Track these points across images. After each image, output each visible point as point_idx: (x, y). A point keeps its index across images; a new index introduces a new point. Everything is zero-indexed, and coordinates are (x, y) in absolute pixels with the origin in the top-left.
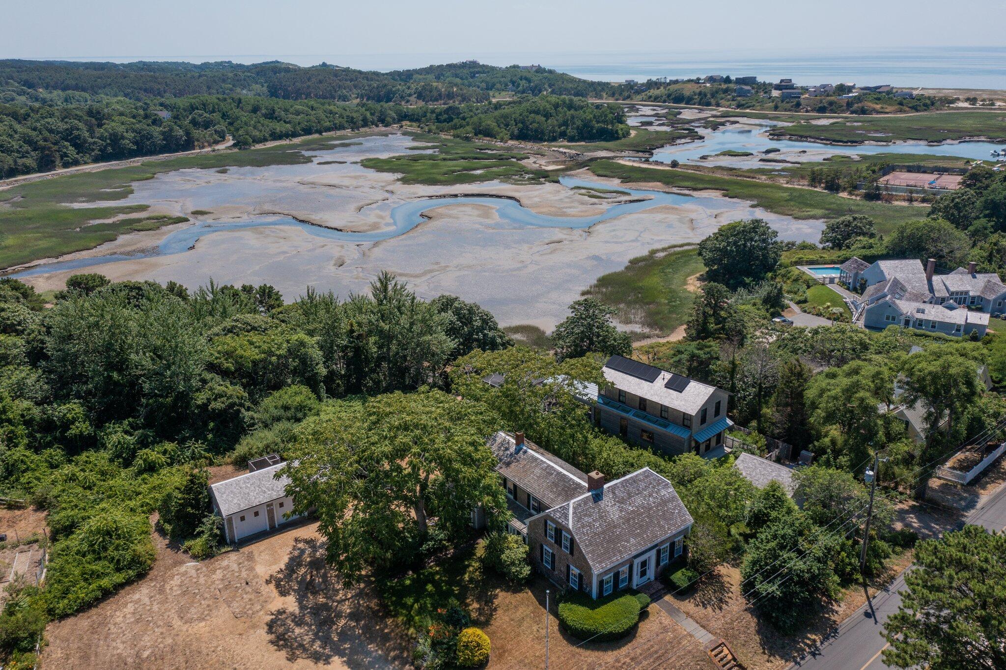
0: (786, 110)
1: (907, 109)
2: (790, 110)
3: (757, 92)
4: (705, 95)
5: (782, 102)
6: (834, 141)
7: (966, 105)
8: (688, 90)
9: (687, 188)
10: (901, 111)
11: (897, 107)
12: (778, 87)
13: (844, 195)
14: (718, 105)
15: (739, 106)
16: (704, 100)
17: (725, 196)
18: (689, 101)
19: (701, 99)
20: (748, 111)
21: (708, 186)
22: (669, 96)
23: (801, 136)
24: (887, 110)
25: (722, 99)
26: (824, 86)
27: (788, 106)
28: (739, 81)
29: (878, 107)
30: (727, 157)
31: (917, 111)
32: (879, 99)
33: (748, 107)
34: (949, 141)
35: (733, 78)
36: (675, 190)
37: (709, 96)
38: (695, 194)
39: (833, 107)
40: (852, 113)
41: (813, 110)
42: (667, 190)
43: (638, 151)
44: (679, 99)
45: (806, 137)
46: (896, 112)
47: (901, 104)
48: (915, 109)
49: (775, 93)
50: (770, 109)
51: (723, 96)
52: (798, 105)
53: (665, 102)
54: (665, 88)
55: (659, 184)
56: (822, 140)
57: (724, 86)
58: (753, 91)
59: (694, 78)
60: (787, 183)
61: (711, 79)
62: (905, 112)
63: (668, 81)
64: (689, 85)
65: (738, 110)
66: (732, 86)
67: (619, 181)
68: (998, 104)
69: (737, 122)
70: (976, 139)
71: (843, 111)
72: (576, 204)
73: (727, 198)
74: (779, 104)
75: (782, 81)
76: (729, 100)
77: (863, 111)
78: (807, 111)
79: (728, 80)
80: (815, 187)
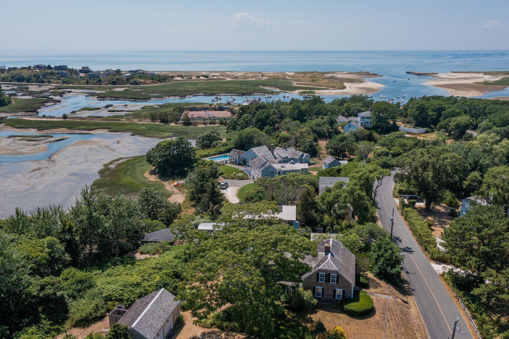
0: (94, 84)
1: (156, 81)
2: (96, 84)
3: (71, 74)
4: (39, 77)
5: (90, 79)
6: (136, 99)
7: (180, 78)
8: (25, 74)
9: (84, 129)
10: (154, 83)
11: (151, 80)
12: (81, 71)
13: (173, 124)
14: (50, 82)
15: (64, 82)
16: (40, 80)
17: (111, 132)
18: (29, 80)
19: (37, 79)
20: (70, 85)
21: (97, 127)
22: (13, 77)
23: (116, 98)
24: (148, 82)
25: (51, 78)
26: (108, 71)
27: (95, 81)
28: (56, 68)
29: (142, 81)
30: (87, 111)
31: (161, 82)
32: (141, 77)
33: (70, 83)
34: (188, 96)
35: (53, 66)
36: (77, 131)
37: (41, 77)
38: (91, 132)
39: (120, 81)
40: (131, 84)
41: (109, 83)
42: (72, 132)
43: (28, 112)
44: (21, 79)
45: (119, 98)
46: (152, 83)
47: (152, 79)
48: (159, 81)
49: (82, 75)
50: (84, 84)
51: (51, 77)
52: (100, 81)
53: (11, 81)
54: (8, 72)
55: (64, 129)
56: (129, 99)
57: (49, 71)
58: (69, 74)
59: (27, 66)
60: (139, 121)
61: (38, 67)
62: (156, 83)
63: (7, 68)
64: (25, 71)
65: (64, 85)
66: (53, 71)
67: (36, 130)
68: (193, 78)
69: (71, 92)
70: (198, 94)
71: (125, 84)
72: (23, 146)
73: (113, 133)
74: (89, 81)
75: (83, 68)
76: (56, 79)
77: (136, 83)
78: (106, 84)
79: (49, 67)
80: (155, 122)
